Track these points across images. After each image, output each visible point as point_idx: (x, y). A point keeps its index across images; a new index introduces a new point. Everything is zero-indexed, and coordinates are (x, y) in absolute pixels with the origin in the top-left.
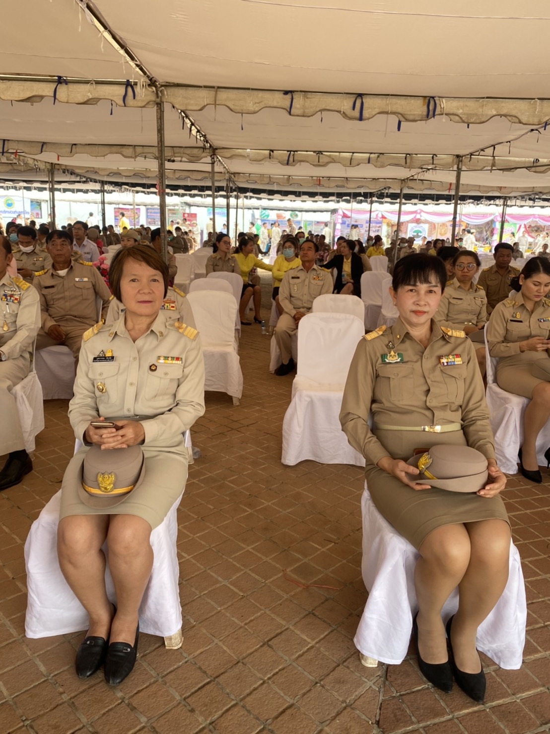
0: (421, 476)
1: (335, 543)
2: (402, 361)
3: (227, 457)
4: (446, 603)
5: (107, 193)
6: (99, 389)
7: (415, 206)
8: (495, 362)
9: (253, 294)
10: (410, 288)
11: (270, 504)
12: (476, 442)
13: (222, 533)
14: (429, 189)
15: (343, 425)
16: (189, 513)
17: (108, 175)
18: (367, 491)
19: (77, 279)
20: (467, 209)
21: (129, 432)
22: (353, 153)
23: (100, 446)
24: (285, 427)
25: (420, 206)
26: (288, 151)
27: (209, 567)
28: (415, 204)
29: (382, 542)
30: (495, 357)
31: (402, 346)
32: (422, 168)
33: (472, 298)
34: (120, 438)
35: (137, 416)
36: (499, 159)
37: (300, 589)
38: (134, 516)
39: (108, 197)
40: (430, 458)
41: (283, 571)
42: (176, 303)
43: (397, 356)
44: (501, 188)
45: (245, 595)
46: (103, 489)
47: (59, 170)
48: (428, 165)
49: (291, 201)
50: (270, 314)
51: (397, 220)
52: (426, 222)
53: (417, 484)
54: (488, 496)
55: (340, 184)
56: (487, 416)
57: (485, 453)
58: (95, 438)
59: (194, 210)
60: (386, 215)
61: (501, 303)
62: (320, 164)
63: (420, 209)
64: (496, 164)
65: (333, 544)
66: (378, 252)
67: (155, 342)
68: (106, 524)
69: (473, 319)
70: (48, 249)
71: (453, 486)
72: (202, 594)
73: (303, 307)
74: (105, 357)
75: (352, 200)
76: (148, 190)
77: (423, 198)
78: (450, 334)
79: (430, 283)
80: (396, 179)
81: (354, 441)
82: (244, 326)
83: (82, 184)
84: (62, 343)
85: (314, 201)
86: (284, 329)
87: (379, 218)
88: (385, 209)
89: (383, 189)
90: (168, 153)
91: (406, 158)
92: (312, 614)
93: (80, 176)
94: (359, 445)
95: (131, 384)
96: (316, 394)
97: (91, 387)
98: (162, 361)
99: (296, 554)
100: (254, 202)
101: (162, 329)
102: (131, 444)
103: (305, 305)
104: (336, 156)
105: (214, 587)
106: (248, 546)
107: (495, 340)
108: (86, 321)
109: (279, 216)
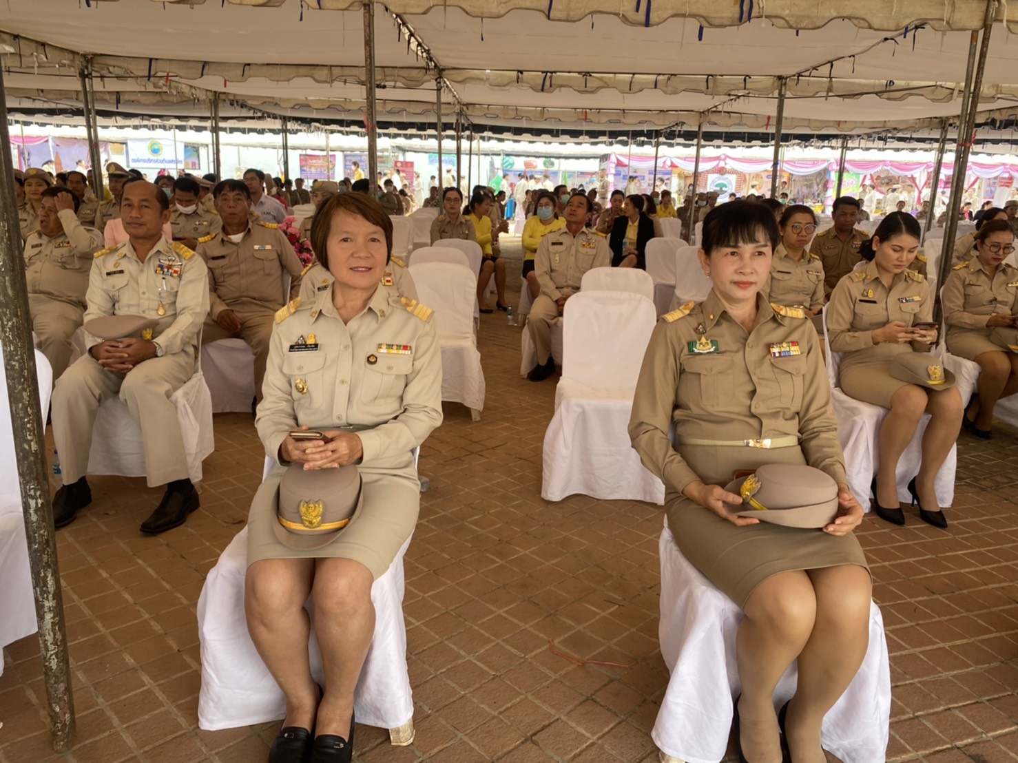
0: (745, 506)
1: (620, 605)
2: (717, 351)
3: (466, 490)
4: (779, 683)
5: (290, 133)
6: (297, 388)
7: (718, 150)
8: (838, 359)
9: (495, 271)
10: (730, 250)
11: (527, 552)
12: (819, 460)
13: (463, 591)
14: (739, 124)
15: (633, 439)
16: (417, 565)
17: (293, 108)
18: (667, 529)
19: (256, 247)
20: (792, 152)
21: (342, 447)
22: (634, 74)
23: (302, 465)
24: (546, 448)
25: (725, 150)
26: (543, 72)
27: (446, 637)
28: (719, 147)
29: (690, 596)
30: (837, 352)
31: (718, 330)
32: (729, 95)
33: (804, 271)
34: (330, 453)
35: (351, 425)
36: (837, 82)
37: (573, 666)
38: (350, 560)
39: (292, 140)
40: (758, 481)
41: (549, 642)
42: (393, 276)
43: (710, 345)
44: (839, 123)
45: (498, 674)
46: (307, 523)
47: (224, 101)
48: (738, 90)
49: (545, 143)
50: (520, 298)
51: (693, 169)
52: (733, 172)
53: (740, 517)
54: (839, 534)
55: (614, 118)
56: (834, 426)
57: (834, 476)
58: (295, 454)
59: (410, 157)
60: (677, 162)
61: (846, 276)
62: (587, 89)
63: (724, 154)
64: (834, 88)
65: (617, 606)
66: (667, 212)
67: (374, 325)
68: (311, 572)
69: (805, 300)
70: (216, 205)
71: (791, 519)
72: (438, 673)
73: (567, 286)
74: (306, 345)
75: (630, 141)
76: (348, 129)
77: (729, 137)
78: (783, 313)
79: (758, 242)
80: (692, 111)
81: (650, 462)
82: (484, 315)
83: (255, 120)
84: (237, 335)
85: (577, 143)
86: (542, 317)
87: (667, 167)
88: (677, 155)
89: (673, 126)
90: (378, 76)
91: (707, 81)
92: (591, 699)
93: (254, 109)
94: (656, 465)
95: (343, 382)
96: (589, 403)
97: (286, 387)
98: (384, 350)
99: (565, 620)
100: (493, 145)
101: (384, 307)
102: (344, 463)
103: (570, 283)
104: (610, 78)
105: (454, 663)
106: (499, 609)
107: (838, 328)
108: (270, 304)
109: (527, 165)
